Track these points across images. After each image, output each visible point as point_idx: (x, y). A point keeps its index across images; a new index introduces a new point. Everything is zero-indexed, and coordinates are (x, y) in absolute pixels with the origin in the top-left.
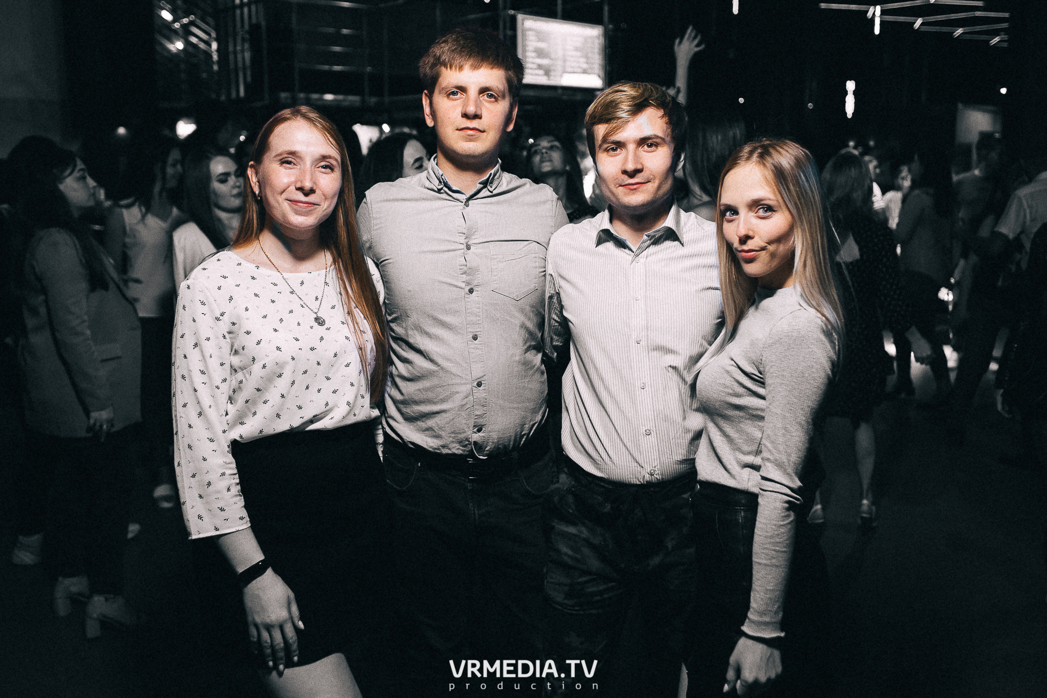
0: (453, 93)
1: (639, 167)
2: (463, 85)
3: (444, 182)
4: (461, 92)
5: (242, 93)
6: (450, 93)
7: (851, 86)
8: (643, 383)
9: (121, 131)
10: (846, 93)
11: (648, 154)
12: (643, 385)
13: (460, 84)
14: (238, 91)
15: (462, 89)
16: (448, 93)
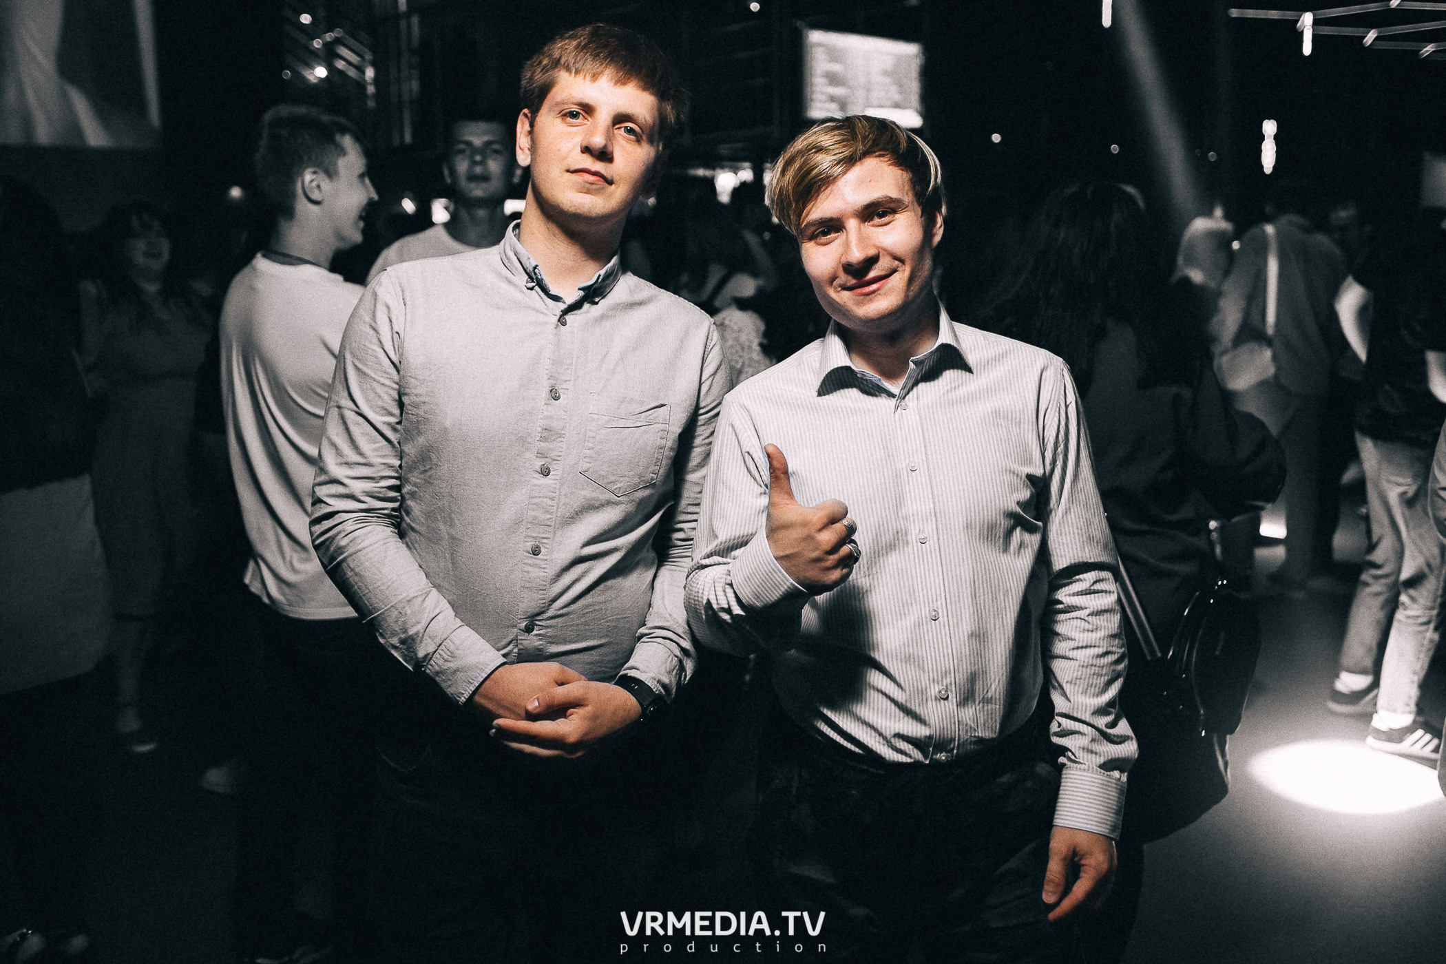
0: (574, 115)
1: (872, 252)
2: (591, 103)
3: (537, 278)
4: (586, 116)
5: (408, 138)
6: (567, 113)
7: (1269, 127)
8: (935, 611)
9: (236, 192)
10: (1262, 138)
11: (881, 229)
12: (934, 613)
13: (587, 101)
14: (402, 136)
15: (588, 109)
16: (563, 112)
